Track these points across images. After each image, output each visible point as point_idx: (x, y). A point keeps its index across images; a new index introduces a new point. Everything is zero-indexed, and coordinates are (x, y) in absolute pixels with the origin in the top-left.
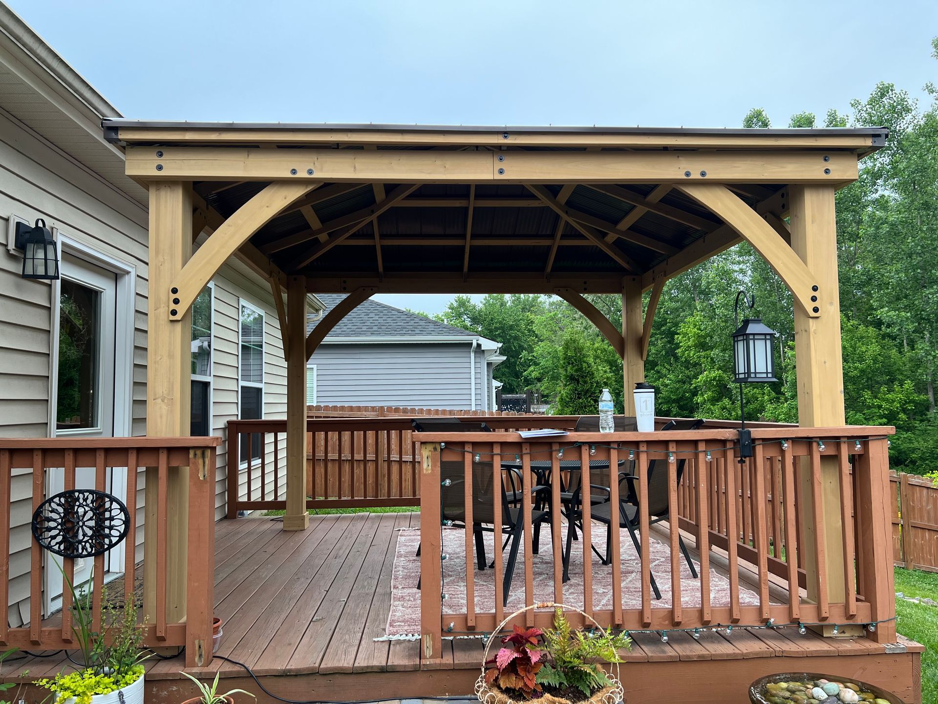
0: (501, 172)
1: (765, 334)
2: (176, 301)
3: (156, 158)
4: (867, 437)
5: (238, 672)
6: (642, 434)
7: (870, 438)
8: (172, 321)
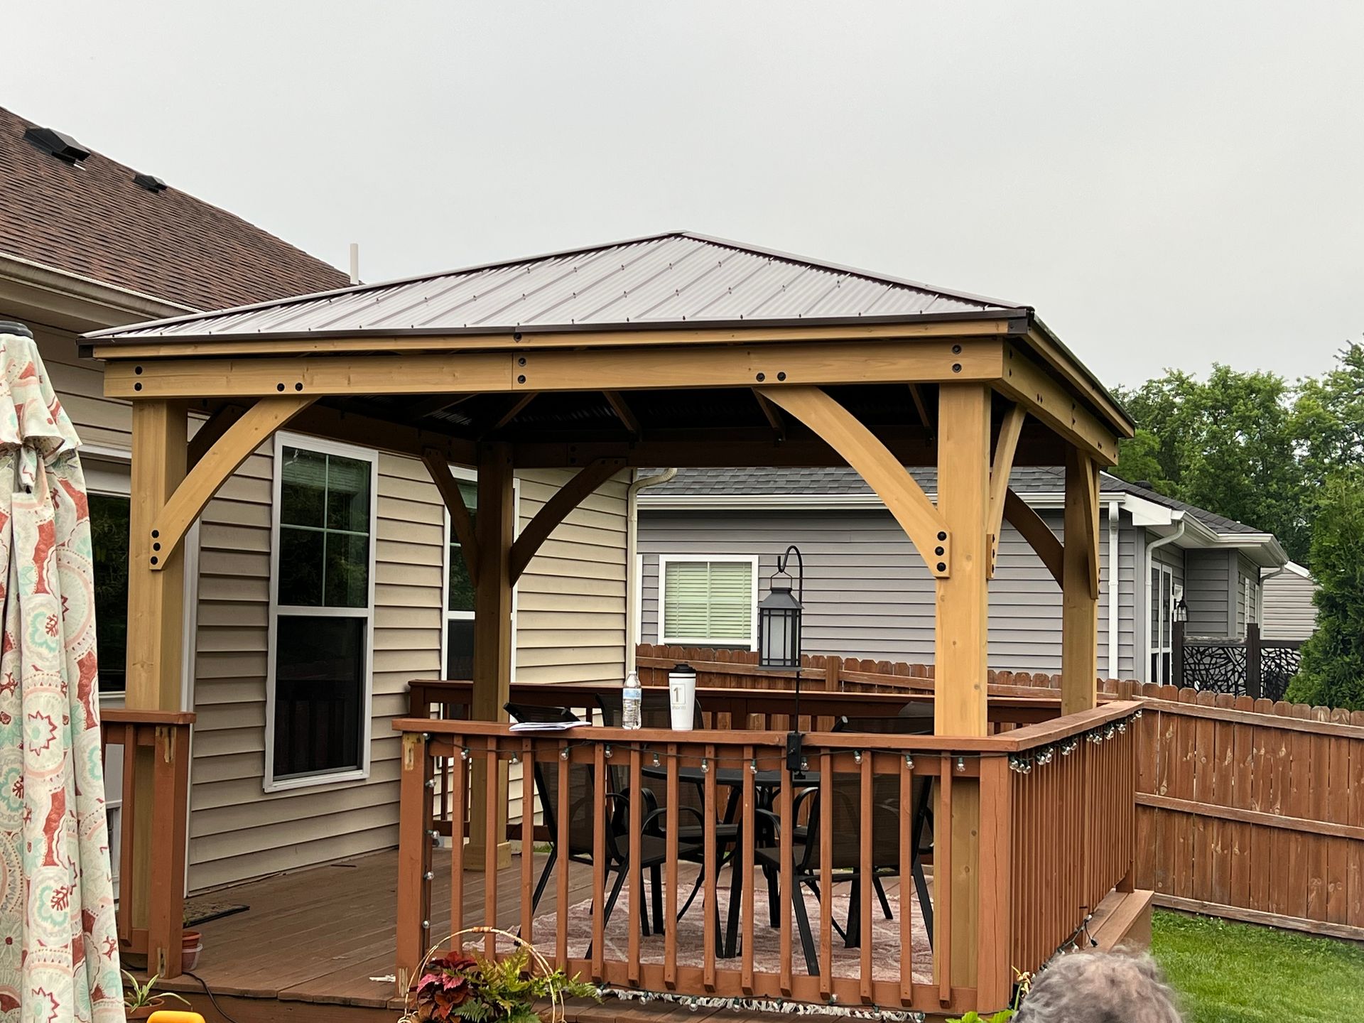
0: (522, 379)
1: (785, 610)
2: (157, 547)
3: (136, 375)
4: (978, 753)
5: (195, 987)
6: (676, 733)
7: (982, 755)
8: (153, 571)
